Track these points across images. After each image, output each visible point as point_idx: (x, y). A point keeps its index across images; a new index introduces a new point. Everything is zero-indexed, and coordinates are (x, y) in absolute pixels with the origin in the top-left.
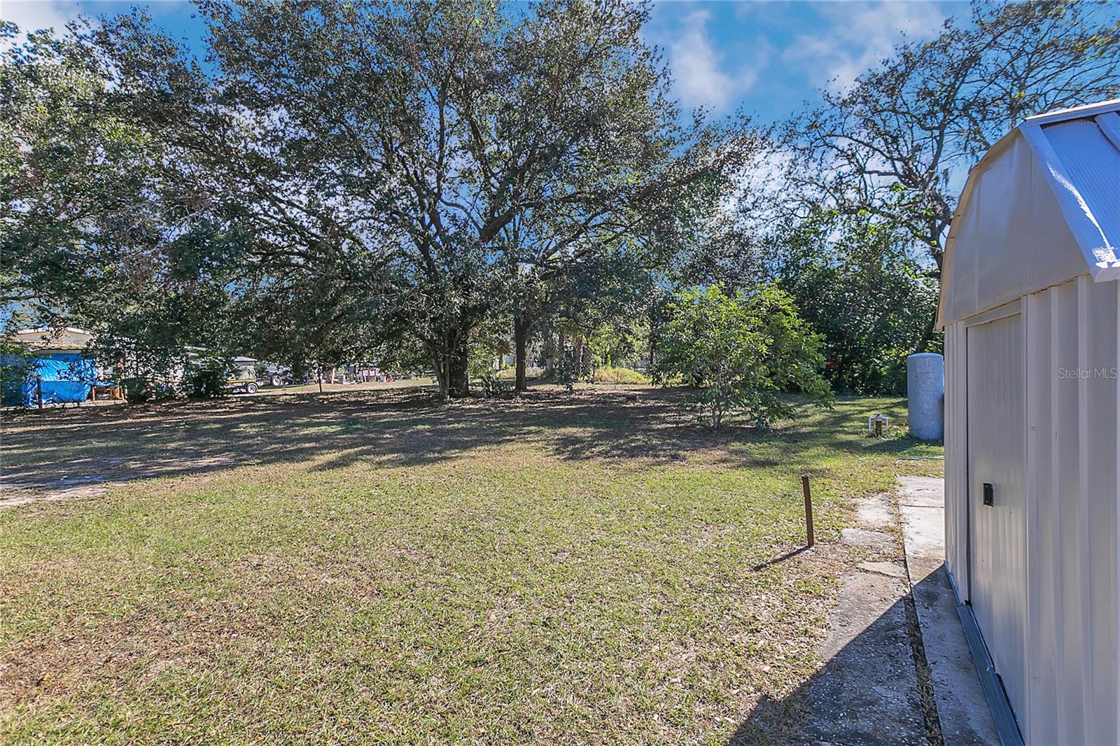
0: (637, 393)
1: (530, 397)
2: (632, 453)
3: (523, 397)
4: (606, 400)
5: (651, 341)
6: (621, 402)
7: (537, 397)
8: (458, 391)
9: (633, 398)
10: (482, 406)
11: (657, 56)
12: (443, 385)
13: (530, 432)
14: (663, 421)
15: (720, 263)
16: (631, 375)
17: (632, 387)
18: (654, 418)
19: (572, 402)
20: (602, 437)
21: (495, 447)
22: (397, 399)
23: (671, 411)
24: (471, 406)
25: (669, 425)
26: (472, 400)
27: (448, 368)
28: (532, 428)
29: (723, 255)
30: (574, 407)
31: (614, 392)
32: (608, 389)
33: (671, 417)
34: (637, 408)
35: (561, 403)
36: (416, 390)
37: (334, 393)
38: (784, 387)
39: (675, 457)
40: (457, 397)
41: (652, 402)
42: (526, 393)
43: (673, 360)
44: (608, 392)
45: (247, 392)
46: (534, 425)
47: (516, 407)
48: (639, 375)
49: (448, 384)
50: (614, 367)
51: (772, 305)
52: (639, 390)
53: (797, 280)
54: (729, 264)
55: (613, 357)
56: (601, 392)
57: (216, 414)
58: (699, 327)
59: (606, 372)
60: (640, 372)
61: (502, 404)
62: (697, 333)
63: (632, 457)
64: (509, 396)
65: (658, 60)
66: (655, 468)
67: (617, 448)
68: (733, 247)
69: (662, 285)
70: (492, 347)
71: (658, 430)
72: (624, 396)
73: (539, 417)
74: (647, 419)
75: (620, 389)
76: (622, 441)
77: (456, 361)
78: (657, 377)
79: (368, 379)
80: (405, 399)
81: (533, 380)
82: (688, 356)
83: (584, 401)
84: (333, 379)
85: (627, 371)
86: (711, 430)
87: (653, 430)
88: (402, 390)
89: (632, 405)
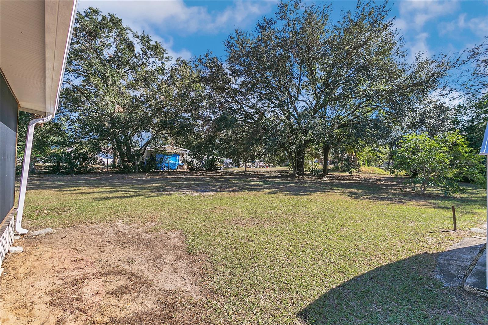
0: (381, 178)
1: (330, 177)
2: (382, 199)
3: (327, 177)
4: (366, 180)
5: (390, 155)
6: (374, 181)
7: (333, 177)
8: (300, 173)
9: (380, 180)
10: (311, 179)
11: (397, 33)
12: (294, 170)
13: (335, 189)
14: (395, 190)
15: (427, 121)
16: (377, 170)
17: (378, 176)
18: (390, 189)
19: (350, 180)
20: (366, 193)
21: (323, 193)
22: (276, 174)
23: (400, 187)
24: (306, 179)
25: (398, 192)
26: (306, 177)
27: (297, 164)
28: (335, 188)
29: (430, 118)
30: (351, 182)
31: (370, 177)
32: (366, 176)
33: (399, 189)
34: (382, 184)
35: (345, 180)
36: (281, 172)
37: (251, 171)
38: (461, 179)
39: (401, 202)
40: (300, 175)
41: (390, 182)
42: (328, 175)
43: (401, 164)
44: (366, 177)
45: (220, 169)
46: (336, 187)
47: (326, 180)
48: (382, 171)
49: (296, 170)
50: (369, 166)
51: (453, 142)
52: (382, 177)
53: (478, 127)
54: (433, 122)
55: (369, 162)
56: (363, 177)
57: (218, 176)
58: (414, 151)
59: (365, 168)
60: (383, 169)
61: (319, 179)
62: (413, 154)
63: (381, 200)
64: (321, 176)
65: (397, 34)
66: (391, 204)
67: (374, 197)
68: (436, 113)
69: (396, 132)
70: (313, 156)
71: (392, 193)
72: (375, 179)
73: (337, 184)
74: (387, 189)
75: (372, 176)
76: (376, 195)
77: (300, 161)
78: (393, 171)
79: (260, 166)
80: (279, 175)
81: (330, 170)
82: (409, 163)
83: (355, 180)
84: (247, 166)
85: (376, 168)
86: (419, 195)
87: (390, 193)
88: (275, 171)
89: (379, 183)
